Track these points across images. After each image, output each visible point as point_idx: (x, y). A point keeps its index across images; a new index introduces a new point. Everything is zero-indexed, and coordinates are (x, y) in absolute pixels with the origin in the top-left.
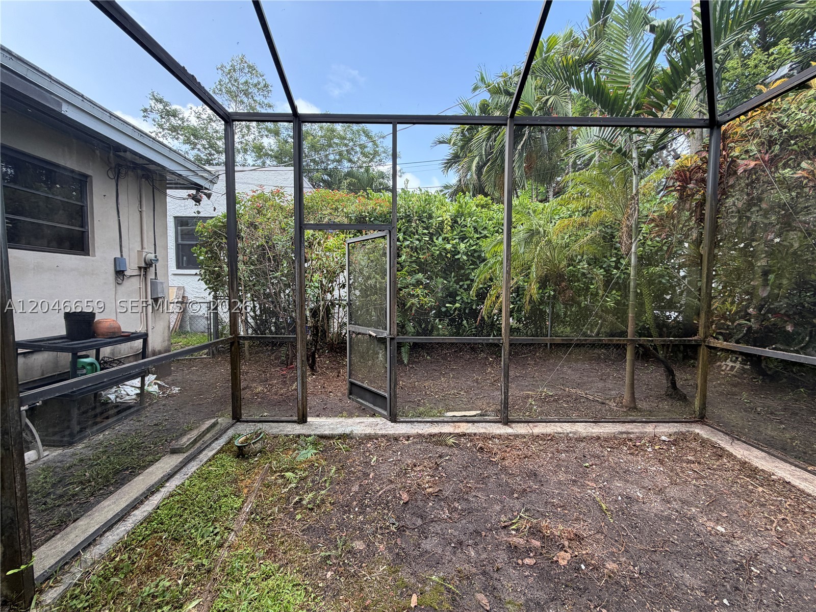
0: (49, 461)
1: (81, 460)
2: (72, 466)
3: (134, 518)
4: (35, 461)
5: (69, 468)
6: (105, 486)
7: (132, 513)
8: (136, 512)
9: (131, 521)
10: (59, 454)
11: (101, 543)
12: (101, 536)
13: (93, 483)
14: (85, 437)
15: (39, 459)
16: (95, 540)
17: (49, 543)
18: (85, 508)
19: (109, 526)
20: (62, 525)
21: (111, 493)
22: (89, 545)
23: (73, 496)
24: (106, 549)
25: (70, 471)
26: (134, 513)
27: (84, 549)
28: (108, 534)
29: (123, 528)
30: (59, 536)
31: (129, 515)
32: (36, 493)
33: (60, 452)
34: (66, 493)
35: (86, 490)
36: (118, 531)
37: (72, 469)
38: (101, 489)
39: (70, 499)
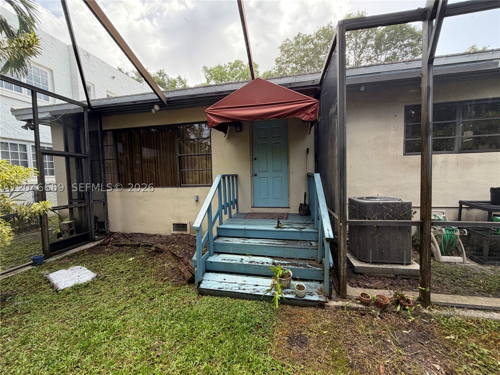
0: (468, 266)
1: (483, 274)
2: (476, 274)
3: (491, 315)
4: (461, 263)
5: (474, 274)
6: (488, 292)
7: (492, 313)
8: (495, 314)
9: (489, 315)
10: (474, 266)
11: (466, 311)
12: (468, 308)
13: (482, 287)
14: (493, 264)
15: (463, 263)
16: (464, 308)
17: (446, 295)
18: (472, 294)
19: (475, 308)
20: (455, 293)
21: (489, 297)
22: (460, 307)
23: (468, 286)
24: (467, 316)
25: (474, 275)
26: (494, 313)
27: (457, 307)
28: (472, 311)
29: (482, 315)
30: (451, 295)
31: (490, 312)
32: (454, 275)
33: (476, 265)
34: (465, 283)
35: (477, 288)
36: (478, 314)
37: (476, 276)
38: (484, 292)
39: (466, 286)
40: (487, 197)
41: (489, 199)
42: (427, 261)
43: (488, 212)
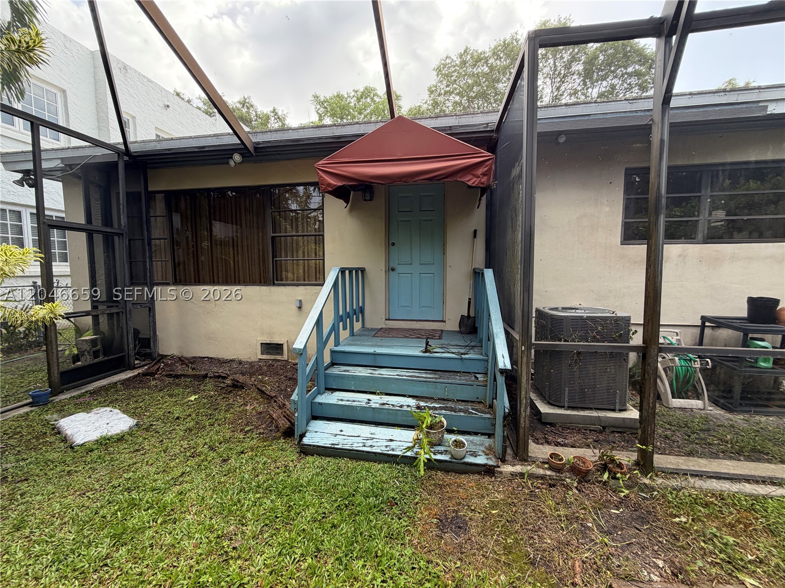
0: (711, 415)
1: (732, 426)
2: (722, 426)
3: (742, 487)
4: (700, 409)
5: (719, 426)
6: (738, 453)
7: (743, 483)
8: (747, 485)
9: (738, 487)
10: (720, 414)
11: (705, 481)
12: (708, 477)
13: (729, 446)
14: (746, 412)
15: (704, 409)
16: (702, 476)
17: (676, 457)
18: (714, 456)
19: (719, 477)
20: (690, 454)
21: (739, 460)
22: (697, 476)
23: (710, 444)
24: (706, 488)
25: (718, 428)
26: (745, 484)
27: (692, 475)
28: (714, 480)
29: (728, 486)
30: (683, 458)
31: (740, 482)
32: (689, 428)
33: (722, 413)
34: (705, 439)
35: (721, 447)
36: (723, 485)
37: (721, 428)
38: (732, 453)
39: (706, 445)
40: (742, 311)
41: (744, 314)
42: (651, 405)
43: (742, 333)
